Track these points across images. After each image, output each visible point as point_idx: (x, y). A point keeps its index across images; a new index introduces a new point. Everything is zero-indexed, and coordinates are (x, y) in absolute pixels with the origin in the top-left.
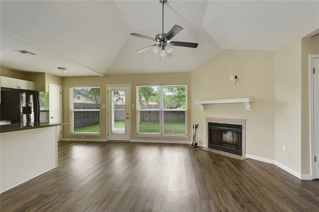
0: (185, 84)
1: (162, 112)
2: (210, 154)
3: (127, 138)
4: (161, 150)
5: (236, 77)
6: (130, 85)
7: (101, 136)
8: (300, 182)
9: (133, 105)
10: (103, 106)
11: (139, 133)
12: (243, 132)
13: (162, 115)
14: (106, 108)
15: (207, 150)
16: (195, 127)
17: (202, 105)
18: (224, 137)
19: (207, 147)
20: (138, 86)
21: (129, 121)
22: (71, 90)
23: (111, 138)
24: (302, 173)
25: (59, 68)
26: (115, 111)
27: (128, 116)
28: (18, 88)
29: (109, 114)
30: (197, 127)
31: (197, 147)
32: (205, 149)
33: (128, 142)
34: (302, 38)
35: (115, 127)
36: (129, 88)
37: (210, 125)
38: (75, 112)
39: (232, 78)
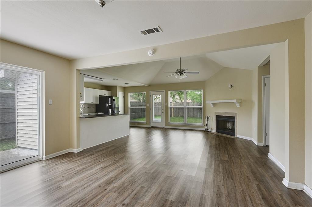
0: (202, 89)
1: (185, 108)
2: (218, 136)
3: (162, 125)
4: (185, 133)
5: (232, 85)
6: (164, 91)
7: (147, 124)
8: (256, 147)
9: (166, 104)
10: (148, 105)
11: (170, 122)
12: (236, 121)
13: (185, 110)
14: (149, 106)
15: (215, 133)
16: (207, 118)
17: (212, 103)
18: (228, 126)
19: (215, 132)
20: (170, 92)
21: (164, 114)
22: (129, 94)
23: (153, 125)
24: (258, 142)
25: (125, 84)
26: (155, 108)
27: (163, 111)
28: (105, 95)
29: (152, 109)
30: (208, 118)
31: (208, 132)
32: (214, 133)
33: (163, 128)
34: (258, 67)
35: (155, 118)
36: (164, 93)
37: (217, 117)
38: (131, 108)
39: (230, 86)
